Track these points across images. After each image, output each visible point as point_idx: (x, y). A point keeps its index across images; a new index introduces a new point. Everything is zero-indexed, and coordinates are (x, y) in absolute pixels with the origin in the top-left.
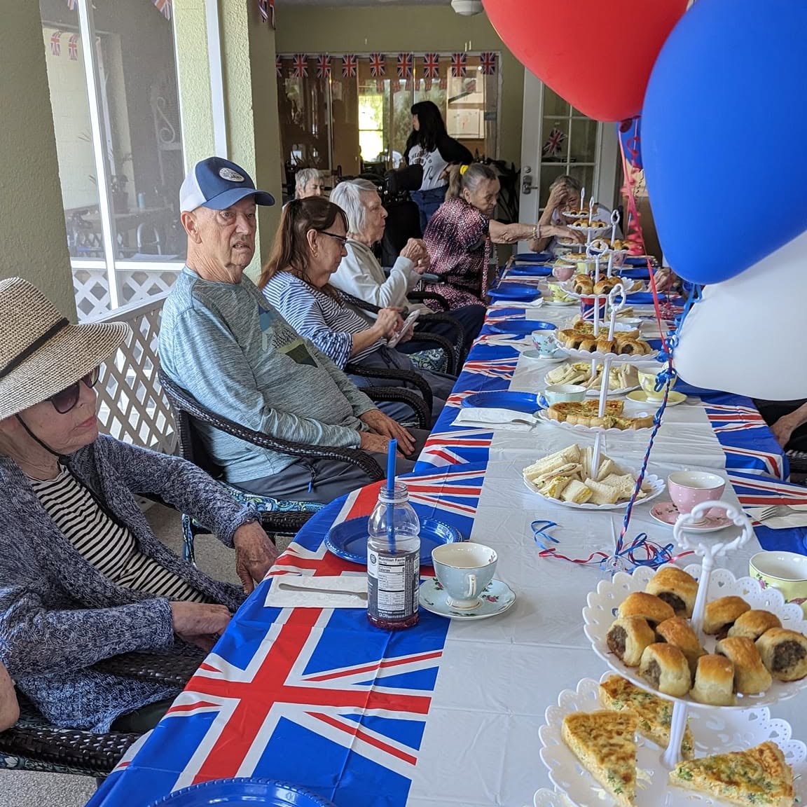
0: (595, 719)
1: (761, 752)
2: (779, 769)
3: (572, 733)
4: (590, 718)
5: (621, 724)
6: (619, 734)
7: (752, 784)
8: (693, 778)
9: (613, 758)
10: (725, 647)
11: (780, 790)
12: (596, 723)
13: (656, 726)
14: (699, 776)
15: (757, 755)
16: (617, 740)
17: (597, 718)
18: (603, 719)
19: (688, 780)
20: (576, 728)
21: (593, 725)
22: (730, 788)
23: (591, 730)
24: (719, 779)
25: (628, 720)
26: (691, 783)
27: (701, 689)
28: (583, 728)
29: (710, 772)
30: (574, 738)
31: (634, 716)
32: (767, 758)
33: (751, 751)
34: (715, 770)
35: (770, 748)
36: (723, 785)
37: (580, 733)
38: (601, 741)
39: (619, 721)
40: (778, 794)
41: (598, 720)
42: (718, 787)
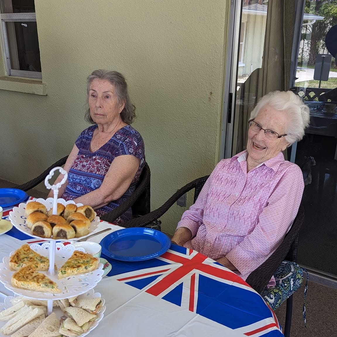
0: (21, 272)
1: (75, 255)
2: (86, 256)
3: (19, 281)
4: (20, 273)
5: (30, 269)
6: (33, 272)
7: (84, 263)
8: (67, 272)
9: (40, 280)
10: (73, 217)
11: (92, 261)
12: (22, 274)
13: (40, 265)
14: (68, 270)
15: (75, 256)
16: (34, 275)
17: (21, 271)
18: (23, 271)
19: (65, 274)
20: (18, 278)
21: (22, 275)
22: (79, 268)
23: (23, 276)
24: (74, 268)
25: (31, 267)
26: (66, 274)
27: (80, 232)
28: (21, 277)
29: (70, 267)
30: (21, 282)
31: (32, 265)
32: (79, 255)
33: (72, 256)
34: (71, 266)
35: (77, 252)
36: (76, 269)
37: (21, 279)
38: (30, 277)
39: (28, 269)
40: (93, 262)
41: (22, 272)
42: (75, 270)
